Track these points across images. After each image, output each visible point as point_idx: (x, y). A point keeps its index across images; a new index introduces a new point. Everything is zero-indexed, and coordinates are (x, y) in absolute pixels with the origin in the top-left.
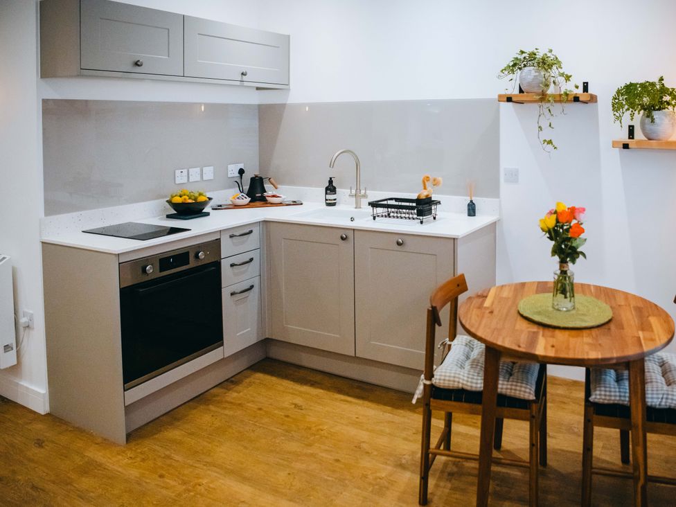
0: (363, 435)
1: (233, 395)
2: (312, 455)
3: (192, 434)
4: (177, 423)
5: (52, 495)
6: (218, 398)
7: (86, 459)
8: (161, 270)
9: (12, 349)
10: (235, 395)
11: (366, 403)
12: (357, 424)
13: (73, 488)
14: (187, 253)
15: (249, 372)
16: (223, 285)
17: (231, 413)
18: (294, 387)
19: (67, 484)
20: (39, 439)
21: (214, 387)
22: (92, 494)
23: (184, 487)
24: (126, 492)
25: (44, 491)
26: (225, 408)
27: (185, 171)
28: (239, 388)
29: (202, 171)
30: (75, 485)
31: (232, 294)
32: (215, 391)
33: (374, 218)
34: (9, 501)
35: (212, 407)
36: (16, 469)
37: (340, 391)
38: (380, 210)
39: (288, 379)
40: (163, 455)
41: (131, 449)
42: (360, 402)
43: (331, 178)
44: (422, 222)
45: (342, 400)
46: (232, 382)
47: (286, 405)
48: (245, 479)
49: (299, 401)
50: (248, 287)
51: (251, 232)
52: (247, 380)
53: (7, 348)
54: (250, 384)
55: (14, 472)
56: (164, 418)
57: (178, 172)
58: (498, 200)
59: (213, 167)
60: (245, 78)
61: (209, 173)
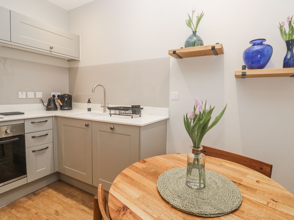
16: (26, 147)
18: (62, 199)
21: (23, 197)
27: (24, 93)
29: (35, 93)
31: (33, 151)
33: (111, 116)
38: (113, 112)
43: (89, 99)
44: (132, 117)
47: (52, 211)
49: (59, 209)
50: (45, 147)
51: (47, 121)
57: (20, 93)
58: (168, 109)
59: (42, 93)
60: (52, 50)
61: (39, 95)
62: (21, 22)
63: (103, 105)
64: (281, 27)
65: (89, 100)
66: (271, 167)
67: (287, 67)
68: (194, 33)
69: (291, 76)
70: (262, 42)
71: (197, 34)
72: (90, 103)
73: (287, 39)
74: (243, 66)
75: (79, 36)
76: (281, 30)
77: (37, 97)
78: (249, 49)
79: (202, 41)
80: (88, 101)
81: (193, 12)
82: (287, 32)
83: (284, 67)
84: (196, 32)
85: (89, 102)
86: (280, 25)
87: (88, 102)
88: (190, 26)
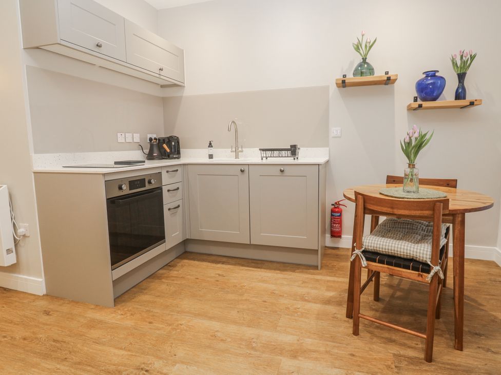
0: (272, 287)
1: (174, 273)
2: (246, 300)
3: (159, 296)
4: (145, 291)
5: (72, 344)
6: (166, 275)
7: (89, 319)
8: (130, 189)
9: (12, 252)
10: (176, 272)
11: (262, 270)
12: (264, 281)
13: (86, 338)
14: (144, 180)
15: (178, 260)
16: (164, 203)
17: (179, 282)
19: (81, 335)
20: (45, 311)
21: (159, 270)
22: (104, 340)
23: (170, 327)
24: (129, 335)
25: (65, 342)
26: (173, 280)
27: (123, 135)
28: (177, 268)
29: (133, 136)
30: (88, 335)
31: (169, 209)
32: (161, 272)
34: (38, 352)
35: (163, 280)
36: (35, 331)
37: (243, 265)
39: (206, 262)
40: (145, 310)
41: (119, 309)
42: (259, 270)
44: (294, 159)
45: (246, 270)
46: (170, 266)
47: (212, 275)
48: (211, 318)
49: (220, 272)
50: (177, 206)
51: (177, 170)
52: (180, 264)
53: (9, 251)
54: (182, 266)
55: (34, 333)
56: (134, 289)
57: (119, 135)
58: (328, 148)
59: (138, 135)
60: (162, 73)
61: (137, 138)
62: (134, 34)
63: (234, 149)
64: (453, 59)
65: (210, 144)
66: (456, 181)
67: (459, 99)
68: (364, 60)
69: (461, 108)
70: (435, 74)
71: (367, 61)
72: (212, 147)
73: (459, 72)
74: (415, 97)
75: (183, 50)
76: (453, 63)
77: (135, 141)
78: (422, 80)
79: (373, 69)
80: (208, 145)
81: (363, 35)
82: (459, 64)
83: (456, 99)
84: (366, 58)
85: (210, 145)
86: (453, 57)
87: (209, 147)
88: (359, 52)
